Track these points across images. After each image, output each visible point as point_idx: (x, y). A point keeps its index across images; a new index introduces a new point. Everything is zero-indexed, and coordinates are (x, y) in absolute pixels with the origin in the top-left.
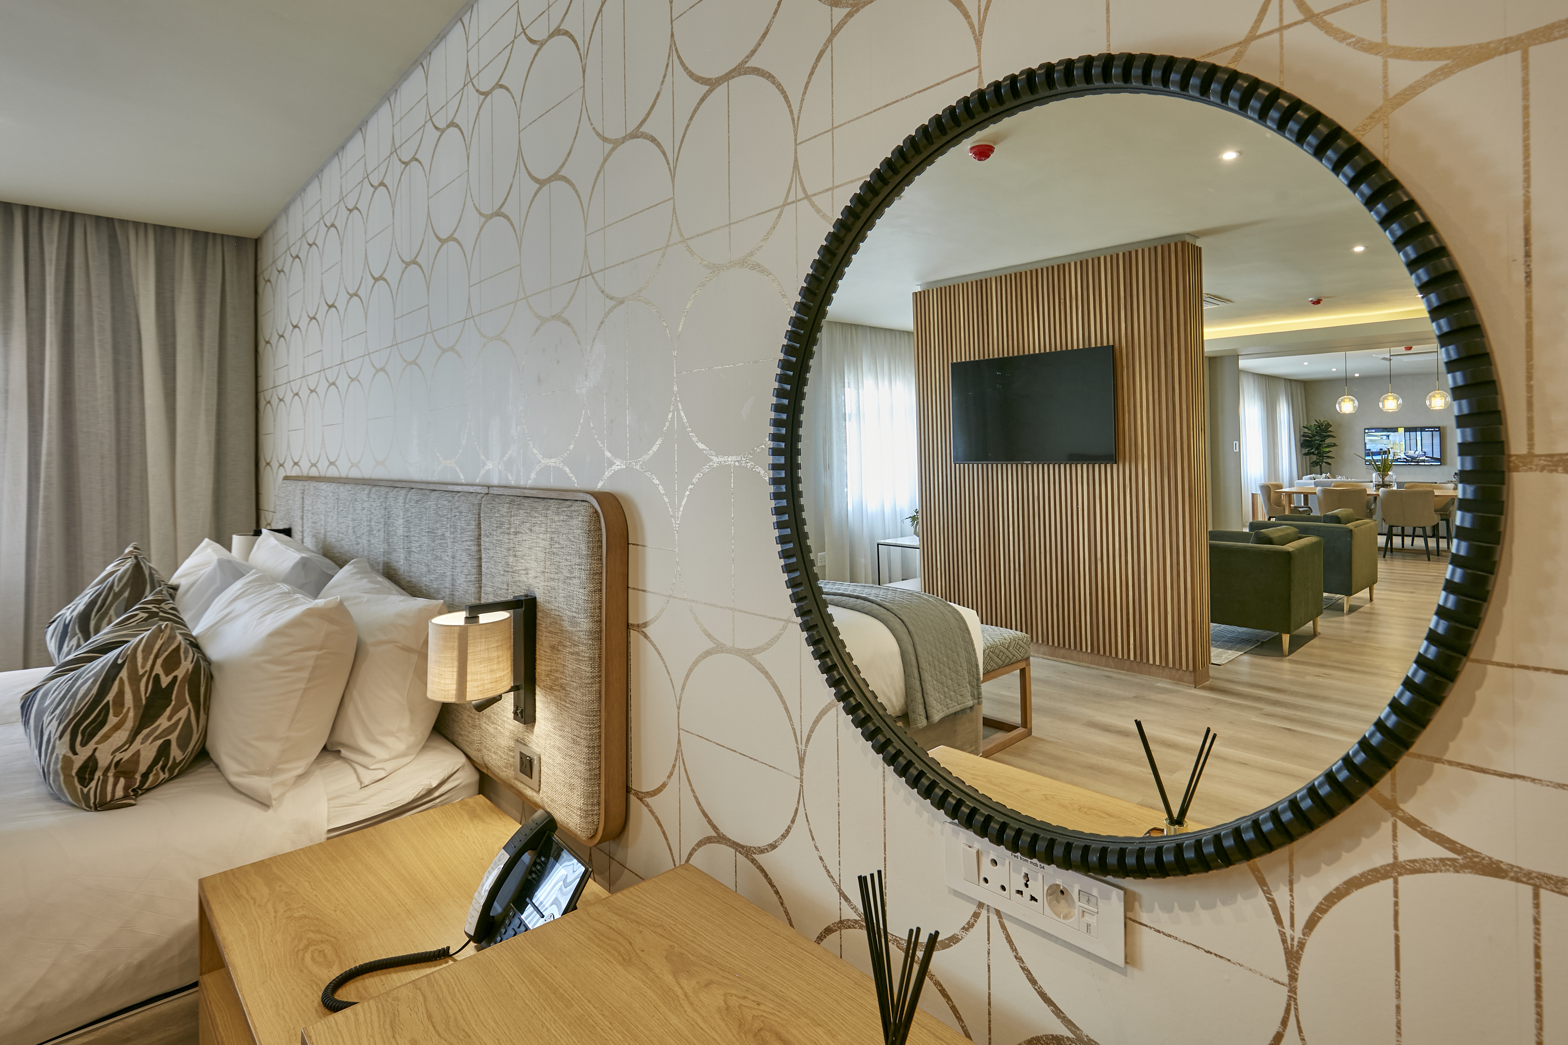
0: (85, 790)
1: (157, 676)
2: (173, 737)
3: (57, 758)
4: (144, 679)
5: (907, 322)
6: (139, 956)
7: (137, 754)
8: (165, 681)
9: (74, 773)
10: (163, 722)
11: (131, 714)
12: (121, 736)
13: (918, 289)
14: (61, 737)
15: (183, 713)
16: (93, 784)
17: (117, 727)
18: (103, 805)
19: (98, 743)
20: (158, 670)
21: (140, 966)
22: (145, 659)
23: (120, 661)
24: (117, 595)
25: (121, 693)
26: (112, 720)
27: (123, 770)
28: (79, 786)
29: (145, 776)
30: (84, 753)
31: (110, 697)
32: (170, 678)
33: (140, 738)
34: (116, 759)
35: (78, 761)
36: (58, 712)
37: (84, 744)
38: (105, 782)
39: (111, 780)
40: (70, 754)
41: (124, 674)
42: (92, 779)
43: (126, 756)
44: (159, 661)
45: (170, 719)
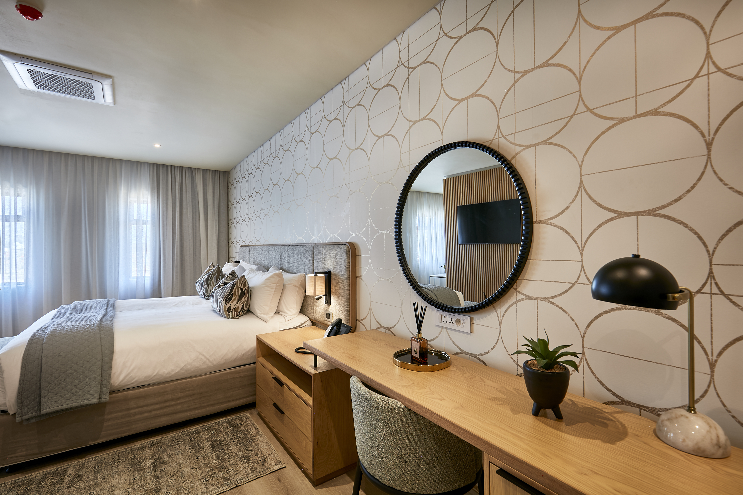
0: (229, 314)
1: (242, 288)
2: (245, 304)
3: (223, 306)
4: (240, 289)
5: (441, 190)
6: (243, 352)
7: (238, 307)
8: (244, 290)
9: (227, 309)
10: (243, 300)
11: (237, 297)
12: (235, 302)
13: (445, 178)
14: (223, 301)
15: (246, 298)
16: (230, 312)
17: (234, 300)
18: (233, 318)
19: (231, 303)
20: (242, 287)
21: (243, 355)
22: (240, 284)
23: (234, 284)
24: (215, 275)
25: (235, 291)
26: (233, 298)
27: (236, 310)
28: (228, 313)
29: (239, 313)
30: (228, 305)
31: (233, 292)
32: (244, 289)
33: (239, 303)
34: (234, 307)
35: (227, 307)
36: (221, 295)
37: (228, 303)
38: (233, 312)
39: (234, 312)
40: (225, 305)
41: (236, 287)
42: (230, 311)
43: (236, 307)
44: (242, 284)
45: (244, 299)
